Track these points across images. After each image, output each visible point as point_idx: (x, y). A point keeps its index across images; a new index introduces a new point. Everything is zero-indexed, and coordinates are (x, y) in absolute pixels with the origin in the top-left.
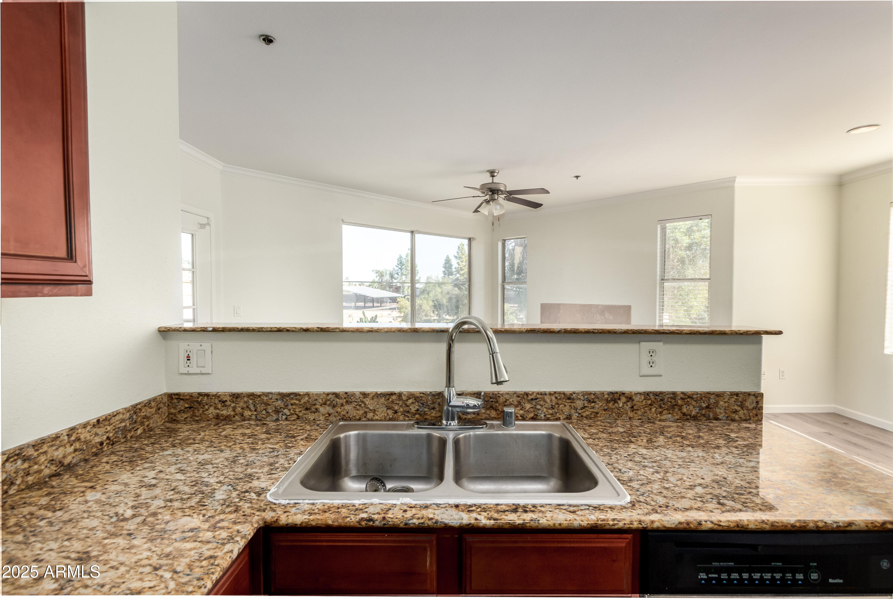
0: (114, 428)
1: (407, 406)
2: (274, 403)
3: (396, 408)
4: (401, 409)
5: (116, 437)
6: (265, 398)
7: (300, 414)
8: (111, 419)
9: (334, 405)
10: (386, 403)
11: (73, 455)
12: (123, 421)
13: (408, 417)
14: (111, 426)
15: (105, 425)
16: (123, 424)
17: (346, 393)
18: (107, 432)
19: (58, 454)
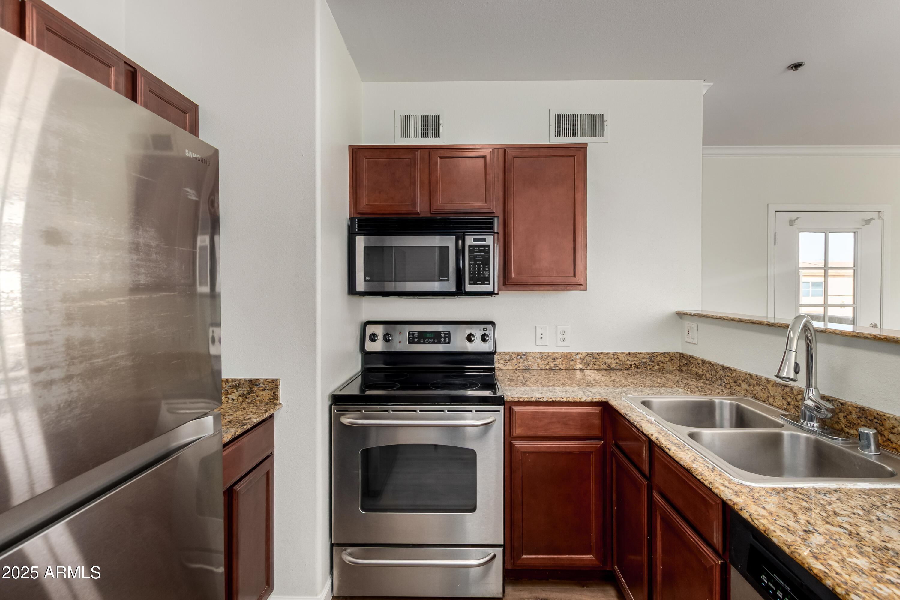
0: (638, 360)
1: (797, 401)
2: (719, 372)
3: (789, 400)
4: (793, 403)
5: (640, 365)
6: (716, 367)
7: (732, 385)
8: (637, 354)
9: (749, 384)
10: (782, 393)
11: (616, 365)
12: (644, 358)
13: (798, 412)
14: (637, 359)
15: (633, 357)
16: (645, 360)
17: (757, 376)
18: (634, 361)
19: (609, 361)
